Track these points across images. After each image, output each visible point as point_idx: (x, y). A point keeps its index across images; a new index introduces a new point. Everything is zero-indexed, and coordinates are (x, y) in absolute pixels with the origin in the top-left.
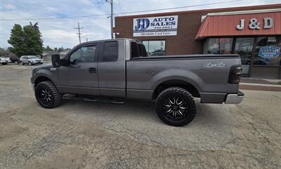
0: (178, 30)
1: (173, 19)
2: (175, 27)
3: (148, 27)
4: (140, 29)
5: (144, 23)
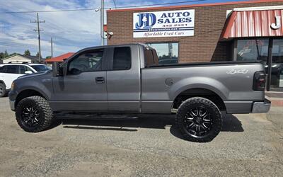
0: (195, 28)
1: (189, 14)
2: (192, 24)
3: (153, 24)
4: (142, 28)
5: (148, 19)
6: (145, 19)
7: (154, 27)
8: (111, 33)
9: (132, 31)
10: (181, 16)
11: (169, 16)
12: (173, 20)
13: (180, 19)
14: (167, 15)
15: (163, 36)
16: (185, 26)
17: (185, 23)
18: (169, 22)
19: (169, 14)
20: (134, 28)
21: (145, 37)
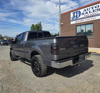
1: (99, 6)
3: (80, 16)
4: (74, 19)
5: (77, 14)
6: (75, 15)
7: (80, 17)
8: (62, 24)
9: (70, 21)
10: (94, 8)
11: (88, 10)
12: (90, 11)
13: (93, 10)
14: (86, 10)
15: (84, 21)
16: (96, 14)
17: (97, 12)
18: (87, 13)
19: (87, 9)
20: (71, 20)
21: (75, 23)
